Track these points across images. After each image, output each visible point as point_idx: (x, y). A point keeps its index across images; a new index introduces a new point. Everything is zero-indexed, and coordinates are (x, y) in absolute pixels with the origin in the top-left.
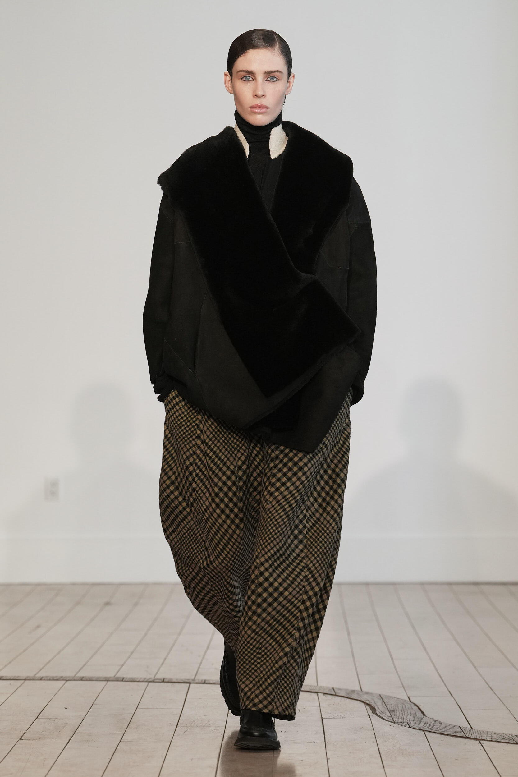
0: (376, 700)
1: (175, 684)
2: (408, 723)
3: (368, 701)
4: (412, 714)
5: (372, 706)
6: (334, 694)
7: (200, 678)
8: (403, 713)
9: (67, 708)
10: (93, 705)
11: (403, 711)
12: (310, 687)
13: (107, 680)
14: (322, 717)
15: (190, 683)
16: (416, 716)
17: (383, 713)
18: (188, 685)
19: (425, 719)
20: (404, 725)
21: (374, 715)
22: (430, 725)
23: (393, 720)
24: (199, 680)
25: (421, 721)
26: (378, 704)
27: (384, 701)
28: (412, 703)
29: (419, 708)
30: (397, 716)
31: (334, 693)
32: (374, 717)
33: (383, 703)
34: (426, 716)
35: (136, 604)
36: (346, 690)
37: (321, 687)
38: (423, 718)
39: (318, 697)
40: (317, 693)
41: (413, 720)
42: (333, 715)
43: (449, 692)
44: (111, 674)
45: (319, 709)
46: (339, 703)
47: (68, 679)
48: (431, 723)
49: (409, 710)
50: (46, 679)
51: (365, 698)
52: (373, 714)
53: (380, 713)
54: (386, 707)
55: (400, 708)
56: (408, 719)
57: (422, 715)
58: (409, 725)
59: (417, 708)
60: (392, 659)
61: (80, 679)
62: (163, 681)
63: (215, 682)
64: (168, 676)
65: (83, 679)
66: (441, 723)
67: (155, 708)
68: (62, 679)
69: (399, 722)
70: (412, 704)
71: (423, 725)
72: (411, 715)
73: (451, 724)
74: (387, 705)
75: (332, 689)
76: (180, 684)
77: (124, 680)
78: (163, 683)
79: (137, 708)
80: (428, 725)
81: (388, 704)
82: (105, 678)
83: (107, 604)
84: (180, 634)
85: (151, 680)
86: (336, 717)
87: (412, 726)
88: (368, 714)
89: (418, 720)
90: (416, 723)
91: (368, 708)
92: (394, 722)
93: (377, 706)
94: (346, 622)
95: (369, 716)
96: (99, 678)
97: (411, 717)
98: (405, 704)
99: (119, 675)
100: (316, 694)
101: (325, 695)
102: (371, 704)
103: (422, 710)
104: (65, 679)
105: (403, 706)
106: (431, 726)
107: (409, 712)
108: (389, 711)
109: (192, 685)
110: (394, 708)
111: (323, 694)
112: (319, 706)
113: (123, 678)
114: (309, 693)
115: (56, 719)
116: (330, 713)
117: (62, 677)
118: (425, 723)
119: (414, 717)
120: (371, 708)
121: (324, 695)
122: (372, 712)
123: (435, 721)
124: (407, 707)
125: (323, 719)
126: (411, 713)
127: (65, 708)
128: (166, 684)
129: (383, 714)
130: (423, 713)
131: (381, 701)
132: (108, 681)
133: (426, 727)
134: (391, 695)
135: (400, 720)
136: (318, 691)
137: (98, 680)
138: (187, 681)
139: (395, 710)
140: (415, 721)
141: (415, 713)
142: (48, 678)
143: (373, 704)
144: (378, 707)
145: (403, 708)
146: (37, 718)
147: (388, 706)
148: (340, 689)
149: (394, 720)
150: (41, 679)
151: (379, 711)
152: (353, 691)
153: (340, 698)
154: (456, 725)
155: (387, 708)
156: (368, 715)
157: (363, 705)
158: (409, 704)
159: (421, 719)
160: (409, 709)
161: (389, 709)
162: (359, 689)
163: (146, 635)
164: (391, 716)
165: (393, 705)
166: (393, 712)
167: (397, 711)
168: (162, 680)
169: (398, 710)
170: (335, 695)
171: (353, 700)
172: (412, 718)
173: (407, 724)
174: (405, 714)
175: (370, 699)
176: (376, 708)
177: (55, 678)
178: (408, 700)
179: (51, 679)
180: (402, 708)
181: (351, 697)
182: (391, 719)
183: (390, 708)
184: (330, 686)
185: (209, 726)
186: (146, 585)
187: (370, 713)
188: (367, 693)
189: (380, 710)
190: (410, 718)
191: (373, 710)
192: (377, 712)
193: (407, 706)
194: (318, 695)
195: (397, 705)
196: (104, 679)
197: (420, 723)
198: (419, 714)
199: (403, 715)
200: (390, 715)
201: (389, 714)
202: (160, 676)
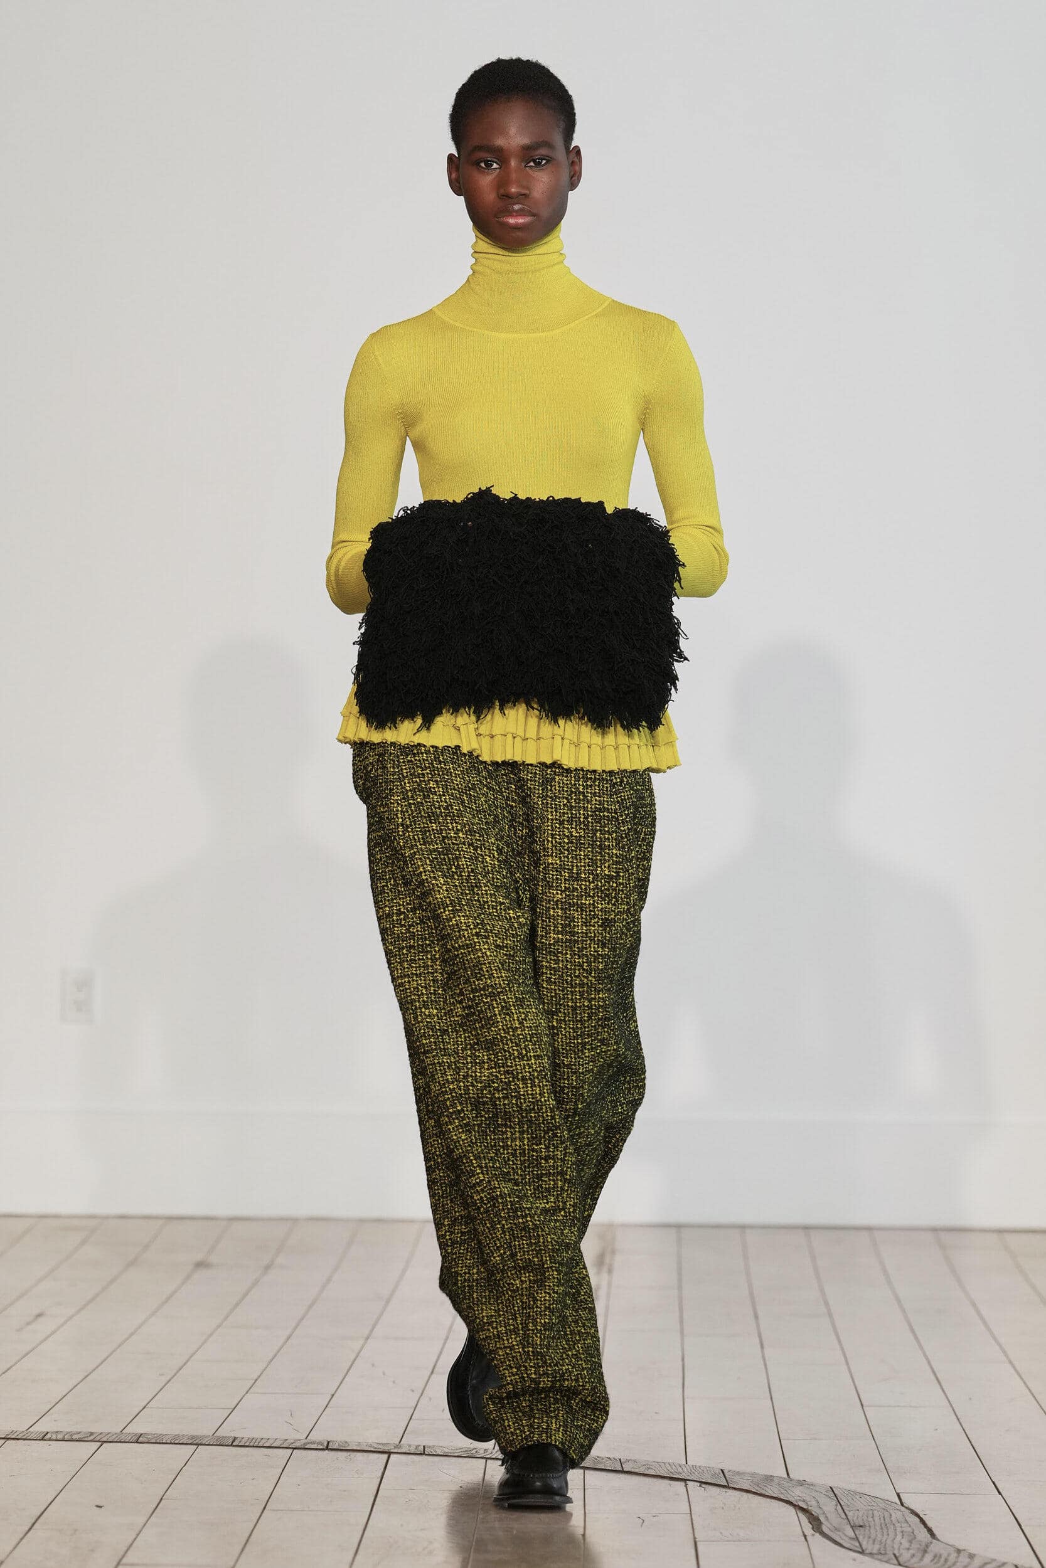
0: (823, 1500)
1: (353, 1454)
2: (895, 1555)
3: (804, 1501)
4: (905, 1534)
5: (813, 1513)
6: (723, 1482)
7: (412, 1441)
8: (885, 1533)
9: (101, 1507)
10: (161, 1500)
11: (884, 1526)
12: (669, 1468)
13: (197, 1442)
14: (695, 1538)
15: (389, 1453)
16: (915, 1538)
17: (837, 1529)
18: (386, 1456)
19: (935, 1547)
20: (885, 1559)
21: (817, 1534)
22: (946, 1560)
23: (863, 1551)
24: (410, 1446)
25: (925, 1551)
26: (824, 1508)
27: (840, 1501)
28: (906, 1508)
29: (922, 1521)
30: (870, 1537)
31: (726, 1484)
32: (816, 1540)
33: (839, 1507)
34: (938, 1540)
35: (268, 1268)
36: (753, 1475)
37: (694, 1467)
38: (931, 1543)
39: (687, 1490)
40: (685, 1480)
41: (908, 1549)
42: (721, 1533)
43: (994, 1483)
44: (205, 1430)
45: (689, 1518)
46: (735, 1507)
47: (105, 1439)
48: (949, 1555)
49: (897, 1525)
50: (54, 1437)
51: (796, 1494)
52: (813, 1533)
53: (832, 1531)
54: (844, 1517)
55: (877, 1519)
56: (896, 1546)
57: (929, 1536)
58: (897, 1560)
59: (918, 1520)
60: (862, 1405)
61: (135, 1439)
62: (327, 1448)
63: (446, 1450)
64: (338, 1437)
65: (140, 1440)
66: (972, 1556)
67: (307, 1509)
68: (90, 1438)
69: (875, 1551)
70: (907, 1511)
71: (932, 1561)
72: (903, 1535)
73: (995, 1560)
74: (847, 1513)
75: (721, 1472)
76: (365, 1454)
77: (234, 1444)
78: (327, 1451)
79: (264, 1508)
80: (943, 1559)
81: (850, 1511)
82: (192, 1437)
83: (200, 1265)
84: (367, 1338)
85: (298, 1444)
86: (727, 1539)
87: (905, 1562)
88: (803, 1532)
89: (918, 1549)
90: (914, 1555)
91: (803, 1518)
92: (862, 1552)
93: (824, 1513)
94: (756, 1317)
95: (805, 1536)
96: (177, 1436)
97: (902, 1541)
98: (891, 1511)
99: (226, 1432)
100: (683, 1484)
101: (703, 1486)
102: (810, 1508)
103: (930, 1524)
104: (97, 1439)
105: (887, 1515)
106: (949, 1563)
107: (899, 1529)
108: (852, 1527)
109: (392, 1456)
110: (863, 1520)
111: (698, 1484)
112: (689, 1511)
113: (235, 1439)
114: (667, 1482)
115: (76, 1530)
116: (715, 1530)
117: (92, 1434)
118: (935, 1556)
119: (911, 1542)
120: (809, 1519)
121: (700, 1486)
122: (813, 1529)
123: (959, 1551)
124: (893, 1518)
125: (698, 1544)
126: (902, 1532)
127: (97, 1506)
128: (333, 1453)
129: (838, 1533)
130: (930, 1531)
131: (835, 1502)
132: (198, 1445)
133: (939, 1565)
134: (858, 1490)
135: (877, 1547)
136: (688, 1478)
137: (175, 1442)
138: (382, 1448)
139: (867, 1524)
140: (912, 1552)
141: (913, 1533)
142: (60, 1437)
143: (815, 1511)
144: (826, 1517)
145: (884, 1520)
146: (30, 1529)
147: (850, 1514)
148: (738, 1473)
149: (864, 1547)
150: (42, 1439)
151: (829, 1525)
152: (769, 1478)
153: (737, 1493)
154: (1006, 1561)
155: (848, 1519)
156: (802, 1534)
157: (791, 1509)
158: (900, 1510)
159: (927, 1546)
160: (899, 1522)
161: (851, 1521)
162: (786, 1476)
163: (288, 1338)
164: (857, 1539)
165: (860, 1514)
166: (861, 1528)
167: (870, 1527)
168: (325, 1444)
169: (872, 1524)
170: (728, 1487)
171: (768, 1500)
172: (906, 1544)
173: (894, 1558)
174: (888, 1534)
175: (808, 1499)
176: (822, 1519)
177: (74, 1437)
178: (898, 1502)
179: (66, 1438)
180: (882, 1518)
181: (764, 1492)
182: (857, 1544)
183: (855, 1518)
184: (717, 1465)
185: (430, 1553)
186: (295, 1221)
187: (808, 1529)
188: (802, 1483)
189: (831, 1524)
190: (901, 1543)
191: (816, 1523)
192: (825, 1529)
193: (893, 1514)
194: (686, 1485)
195: (871, 1512)
196: (190, 1442)
197: (923, 1556)
198: (923, 1535)
199: (885, 1537)
200: (855, 1537)
201: (850, 1533)
202: (319, 1436)
